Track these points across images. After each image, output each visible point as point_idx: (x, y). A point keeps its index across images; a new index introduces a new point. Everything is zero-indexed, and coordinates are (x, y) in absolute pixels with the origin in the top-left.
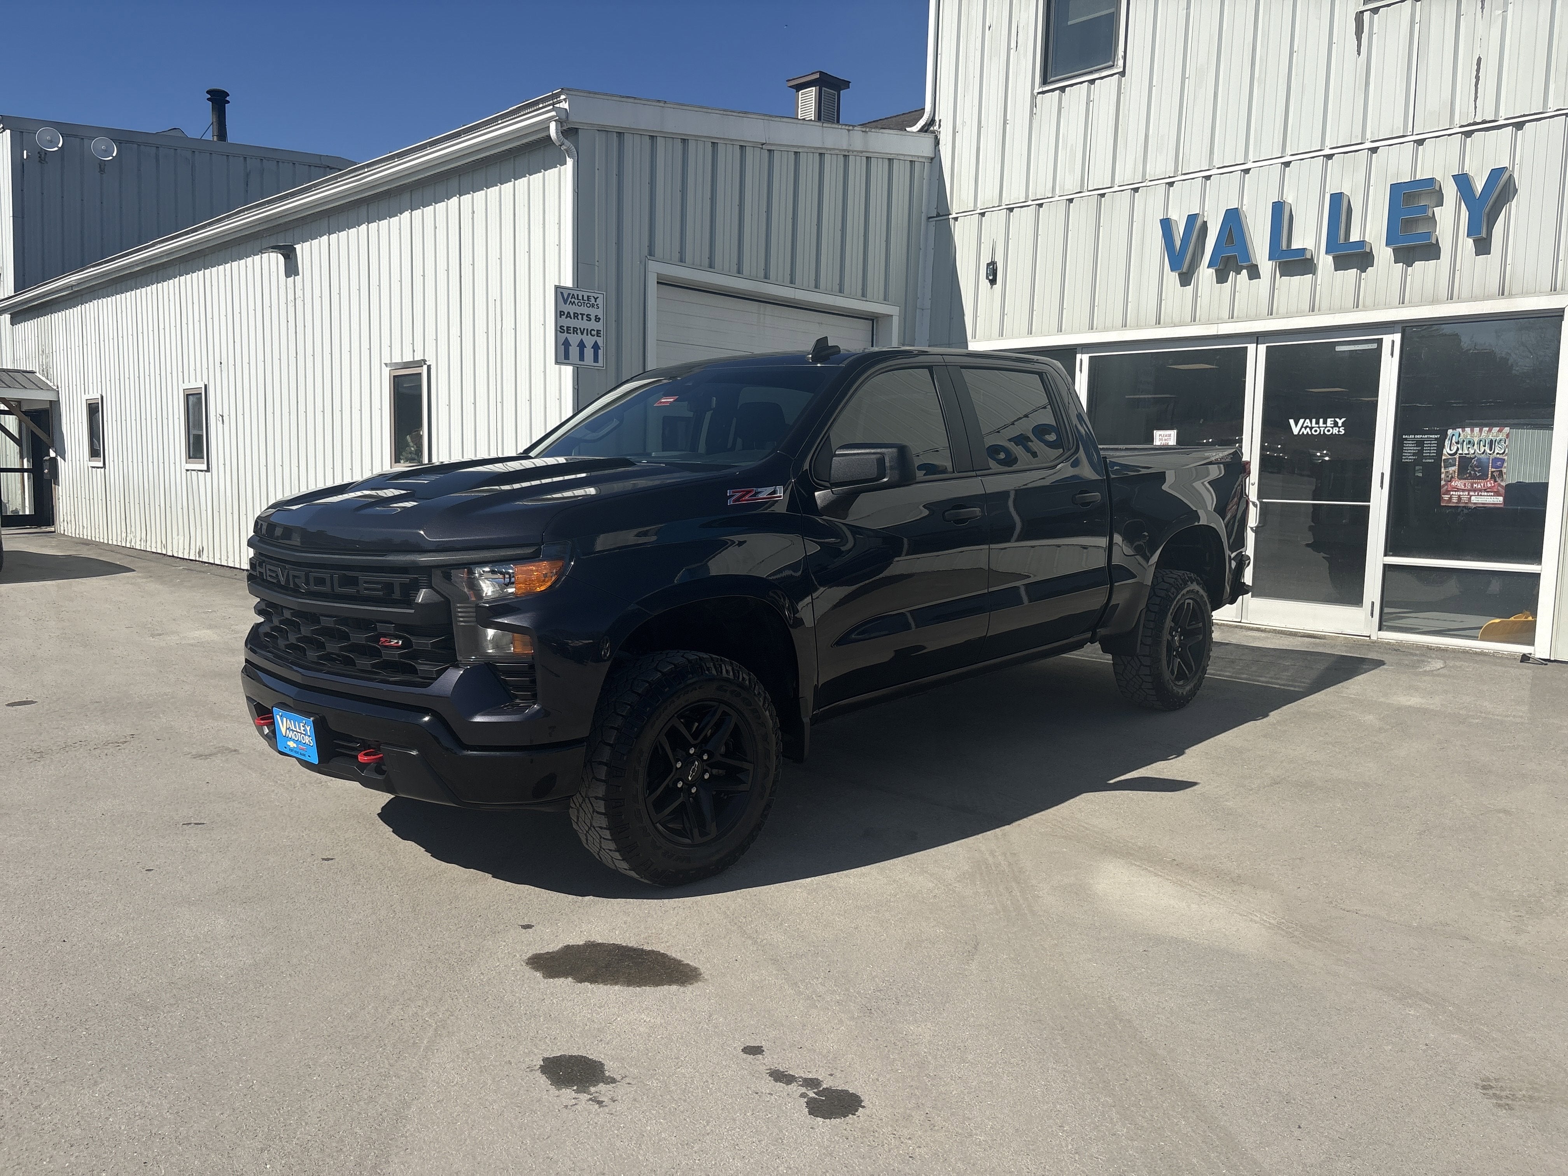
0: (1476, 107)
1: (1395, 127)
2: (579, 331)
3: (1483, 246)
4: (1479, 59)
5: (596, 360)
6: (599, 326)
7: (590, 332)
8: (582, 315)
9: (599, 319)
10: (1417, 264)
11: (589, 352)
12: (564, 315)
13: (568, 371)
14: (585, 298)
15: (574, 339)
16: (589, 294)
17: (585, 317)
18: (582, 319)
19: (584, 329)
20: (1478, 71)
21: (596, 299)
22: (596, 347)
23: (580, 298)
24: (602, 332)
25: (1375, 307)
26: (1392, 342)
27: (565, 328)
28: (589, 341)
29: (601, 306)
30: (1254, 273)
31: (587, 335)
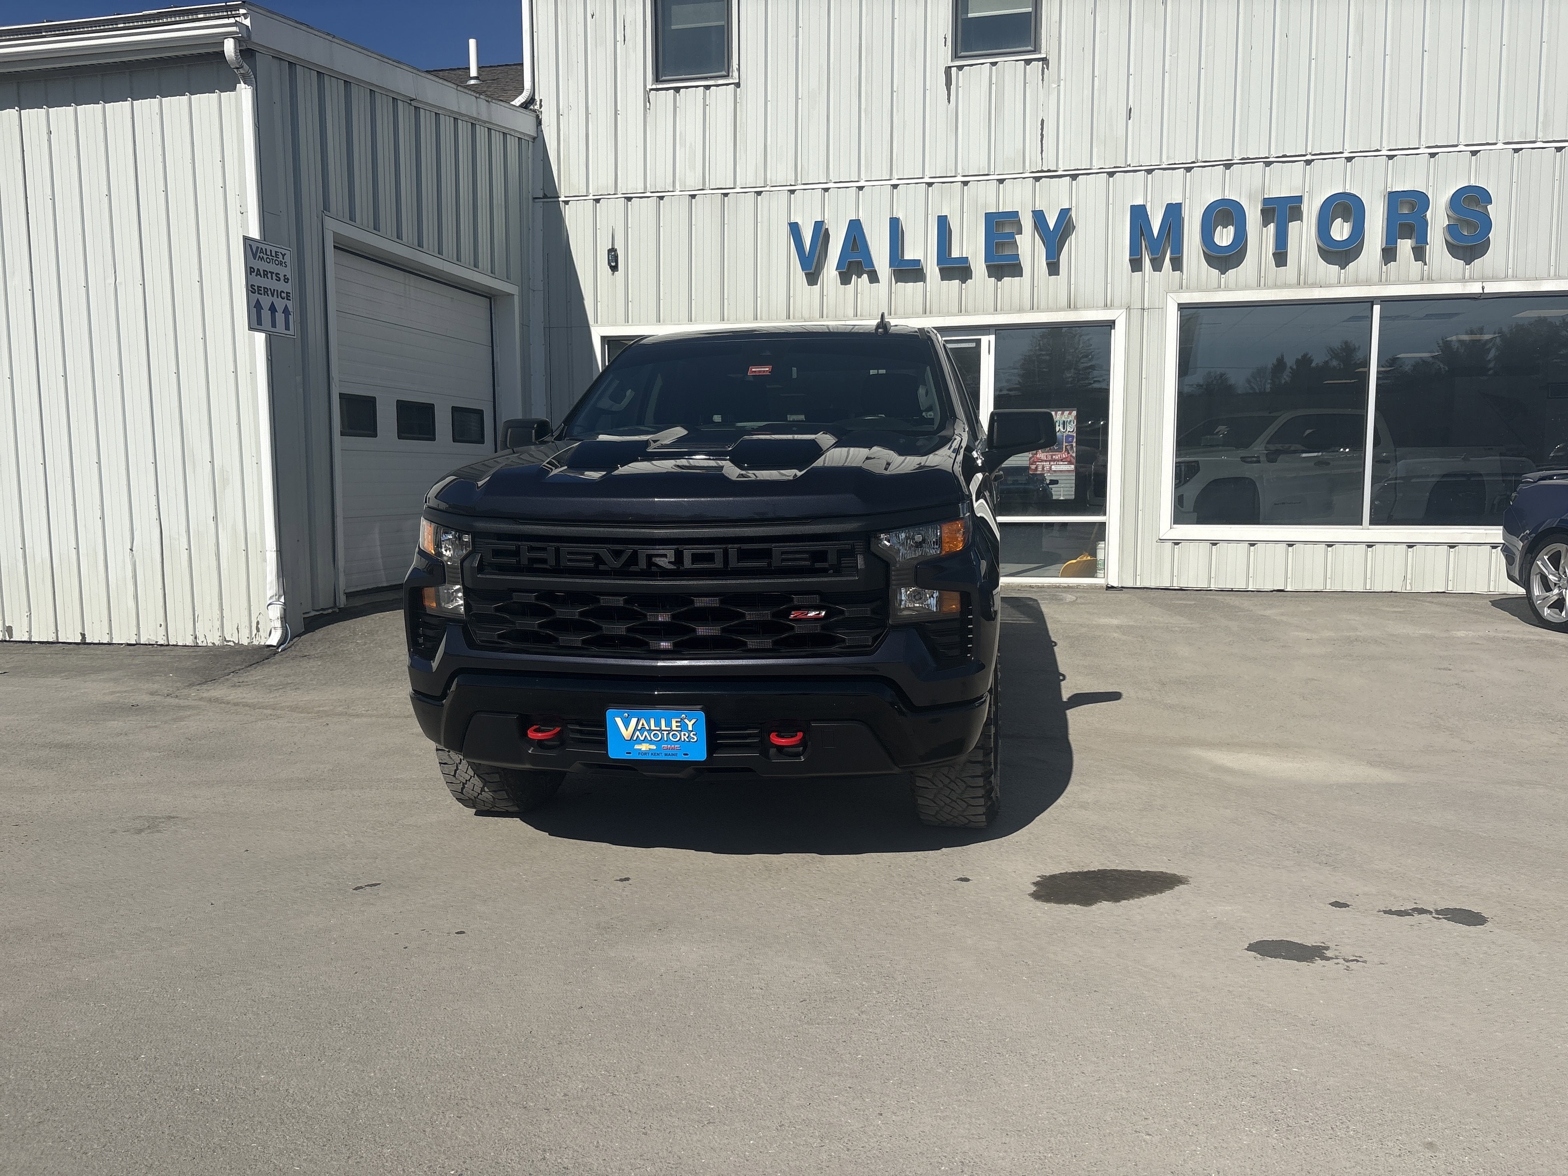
0: (1042, 159)
1: (981, 167)
2: (269, 292)
3: (1053, 268)
4: (1043, 121)
5: (287, 328)
6: (287, 288)
7: (280, 294)
8: (272, 273)
9: (288, 279)
10: (1006, 279)
11: (280, 317)
12: (254, 272)
13: (260, 338)
14: (274, 254)
15: (266, 301)
16: (278, 250)
17: (274, 275)
18: (272, 279)
19: (274, 290)
20: (1042, 129)
21: (284, 255)
22: (286, 311)
23: (269, 253)
24: (291, 295)
25: (976, 312)
26: (988, 342)
27: (256, 288)
28: (280, 304)
29: (288, 264)
30: (874, 278)
31: (278, 297)
